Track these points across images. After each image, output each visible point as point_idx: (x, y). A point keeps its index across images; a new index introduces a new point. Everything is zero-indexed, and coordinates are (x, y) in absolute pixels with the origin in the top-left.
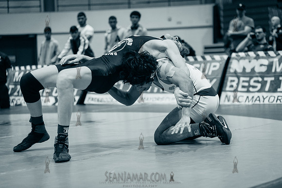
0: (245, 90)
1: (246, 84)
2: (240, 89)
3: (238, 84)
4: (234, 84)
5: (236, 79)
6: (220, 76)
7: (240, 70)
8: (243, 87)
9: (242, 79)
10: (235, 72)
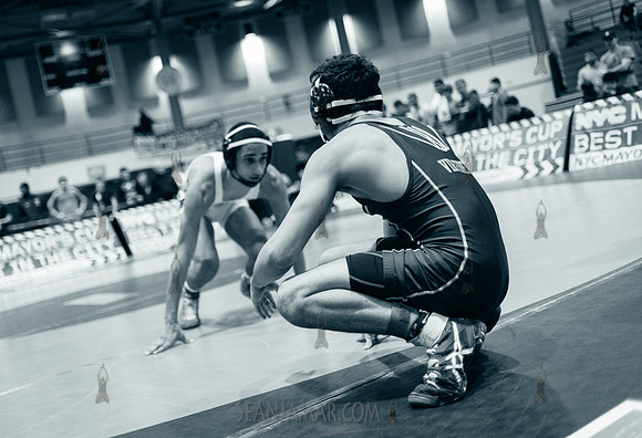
0: (600, 147)
1: (601, 141)
2: (593, 147)
3: (589, 143)
4: (585, 143)
5: (586, 137)
6: (565, 137)
7: (588, 126)
8: (597, 144)
9: (593, 135)
10: (583, 129)
